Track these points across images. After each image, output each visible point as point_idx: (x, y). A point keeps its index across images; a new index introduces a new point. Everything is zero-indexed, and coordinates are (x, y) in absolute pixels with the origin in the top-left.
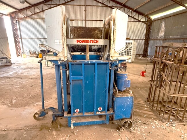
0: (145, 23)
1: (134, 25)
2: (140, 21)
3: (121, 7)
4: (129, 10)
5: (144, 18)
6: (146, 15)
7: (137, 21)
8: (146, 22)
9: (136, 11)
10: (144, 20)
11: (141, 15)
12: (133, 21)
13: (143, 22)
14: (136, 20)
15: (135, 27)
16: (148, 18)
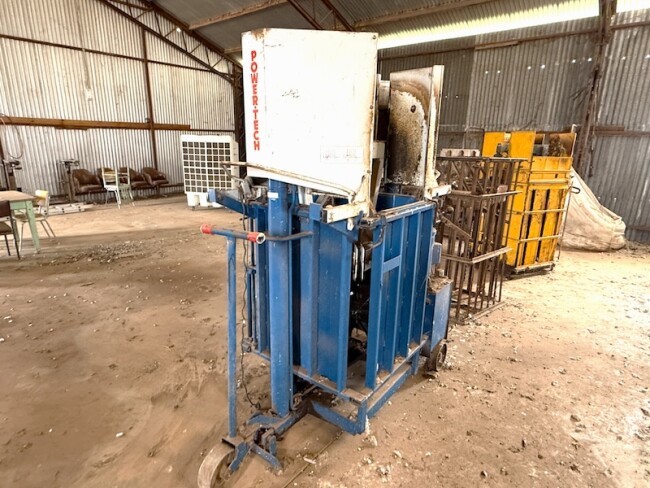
0: (230, 81)
1: (197, 83)
2: (212, 71)
3: (141, 8)
4: (173, 26)
5: (224, 62)
6: (228, 55)
7: (204, 68)
8: (232, 76)
9: (195, 34)
10: (223, 68)
11: (212, 50)
12: (191, 68)
13: (222, 75)
14: (199, 66)
15: (201, 89)
16: (234, 65)
